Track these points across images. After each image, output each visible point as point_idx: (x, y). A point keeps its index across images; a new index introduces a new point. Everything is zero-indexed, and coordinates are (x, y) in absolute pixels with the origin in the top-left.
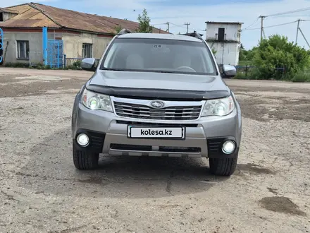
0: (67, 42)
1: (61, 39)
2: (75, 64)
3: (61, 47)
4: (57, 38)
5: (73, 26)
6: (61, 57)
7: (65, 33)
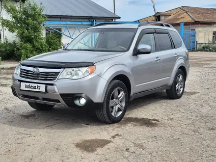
0: (200, 31)
1: (194, 30)
2: (204, 48)
3: (194, 36)
4: (192, 30)
5: (206, 20)
6: (194, 42)
7: (198, 26)
